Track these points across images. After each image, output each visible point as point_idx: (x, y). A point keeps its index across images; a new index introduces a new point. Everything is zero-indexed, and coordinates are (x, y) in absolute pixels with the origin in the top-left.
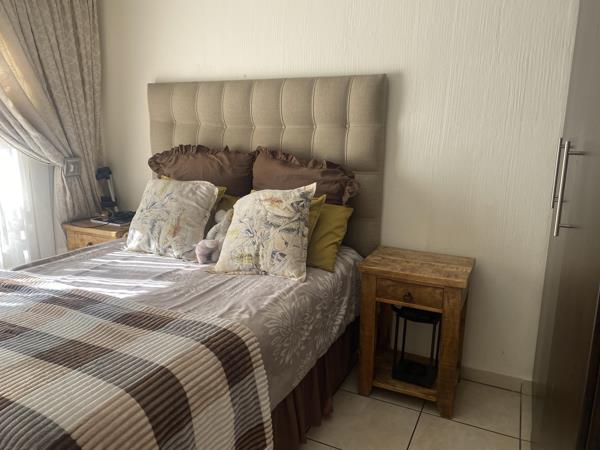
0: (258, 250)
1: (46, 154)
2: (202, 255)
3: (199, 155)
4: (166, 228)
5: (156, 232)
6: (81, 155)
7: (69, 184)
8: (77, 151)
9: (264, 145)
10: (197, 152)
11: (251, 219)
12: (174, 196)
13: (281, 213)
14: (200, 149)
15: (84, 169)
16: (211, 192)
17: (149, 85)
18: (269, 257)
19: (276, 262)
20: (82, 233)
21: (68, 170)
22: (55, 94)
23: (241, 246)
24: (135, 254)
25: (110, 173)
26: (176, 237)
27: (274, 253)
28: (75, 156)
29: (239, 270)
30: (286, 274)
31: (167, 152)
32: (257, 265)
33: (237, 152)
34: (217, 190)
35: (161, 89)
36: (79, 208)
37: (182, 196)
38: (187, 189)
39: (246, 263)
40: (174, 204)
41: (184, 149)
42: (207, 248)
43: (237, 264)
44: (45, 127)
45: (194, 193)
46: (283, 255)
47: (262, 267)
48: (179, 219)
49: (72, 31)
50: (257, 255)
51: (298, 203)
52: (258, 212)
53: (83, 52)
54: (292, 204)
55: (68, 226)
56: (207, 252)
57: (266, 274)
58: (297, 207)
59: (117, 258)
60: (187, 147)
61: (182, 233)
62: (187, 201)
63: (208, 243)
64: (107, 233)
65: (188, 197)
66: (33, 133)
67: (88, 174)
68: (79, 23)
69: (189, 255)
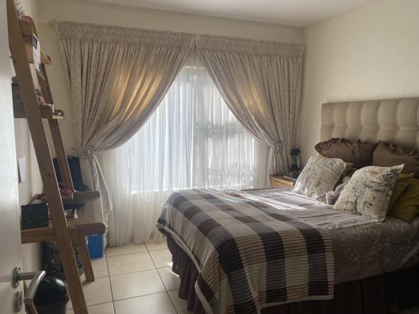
0: (357, 200)
1: (267, 141)
2: (330, 199)
3: (343, 144)
4: (313, 182)
5: (308, 183)
6: (284, 142)
7: (276, 156)
8: (282, 139)
9: (382, 139)
10: (341, 142)
11: (357, 182)
12: (321, 166)
13: (375, 180)
14: (344, 140)
15: (284, 149)
16: (342, 165)
17: (323, 104)
18: (362, 205)
19: (366, 208)
20: (278, 182)
21: (276, 148)
22: (274, 111)
23: (348, 197)
24: (296, 194)
25: (299, 152)
26: (318, 188)
27: (365, 203)
28: (280, 142)
29: (345, 210)
30: (372, 216)
31: (325, 142)
32: (356, 209)
33: (366, 143)
34: (345, 164)
35: (329, 106)
36: (280, 168)
37: (324, 165)
38: (329, 162)
39: (349, 206)
40: (320, 170)
41: (334, 141)
42: (332, 196)
43: (344, 206)
44: (267, 128)
45: (332, 165)
46: (371, 205)
47: (358, 210)
48: (320, 179)
49: (287, 79)
50: (356, 203)
51: (388, 175)
52: (363, 178)
53: (291, 90)
54: (383, 176)
55: (272, 177)
56: (332, 198)
57: (361, 215)
58: (386, 177)
59: (286, 194)
60: (337, 140)
61: (321, 186)
62: (327, 169)
63: (332, 193)
64: (289, 183)
65: (328, 167)
66: (261, 131)
67: (286, 152)
68: (291, 75)
69: (322, 198)
